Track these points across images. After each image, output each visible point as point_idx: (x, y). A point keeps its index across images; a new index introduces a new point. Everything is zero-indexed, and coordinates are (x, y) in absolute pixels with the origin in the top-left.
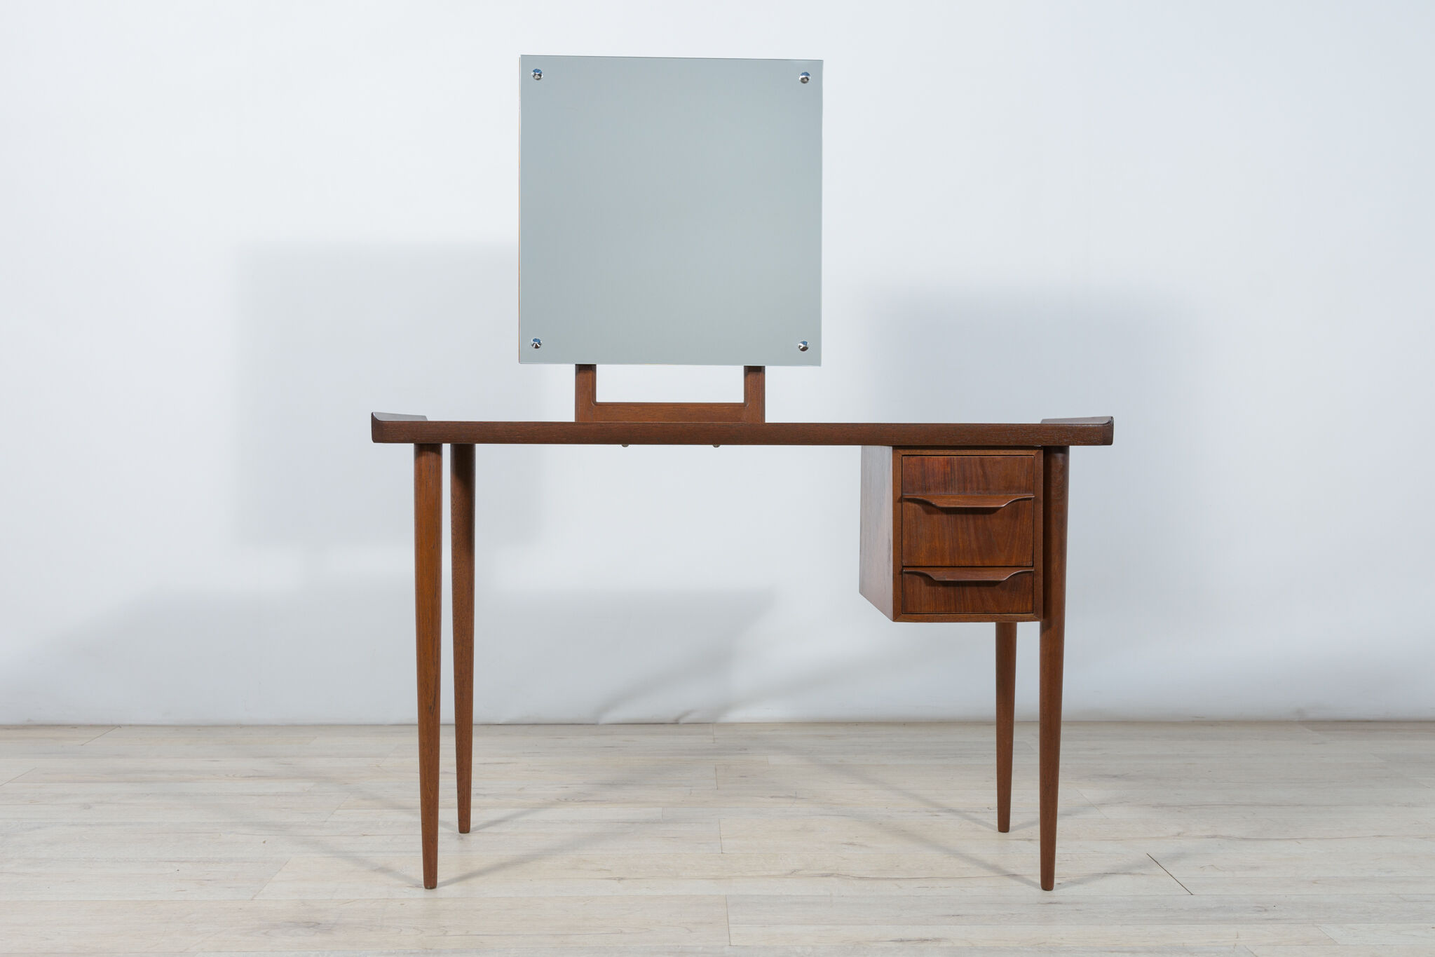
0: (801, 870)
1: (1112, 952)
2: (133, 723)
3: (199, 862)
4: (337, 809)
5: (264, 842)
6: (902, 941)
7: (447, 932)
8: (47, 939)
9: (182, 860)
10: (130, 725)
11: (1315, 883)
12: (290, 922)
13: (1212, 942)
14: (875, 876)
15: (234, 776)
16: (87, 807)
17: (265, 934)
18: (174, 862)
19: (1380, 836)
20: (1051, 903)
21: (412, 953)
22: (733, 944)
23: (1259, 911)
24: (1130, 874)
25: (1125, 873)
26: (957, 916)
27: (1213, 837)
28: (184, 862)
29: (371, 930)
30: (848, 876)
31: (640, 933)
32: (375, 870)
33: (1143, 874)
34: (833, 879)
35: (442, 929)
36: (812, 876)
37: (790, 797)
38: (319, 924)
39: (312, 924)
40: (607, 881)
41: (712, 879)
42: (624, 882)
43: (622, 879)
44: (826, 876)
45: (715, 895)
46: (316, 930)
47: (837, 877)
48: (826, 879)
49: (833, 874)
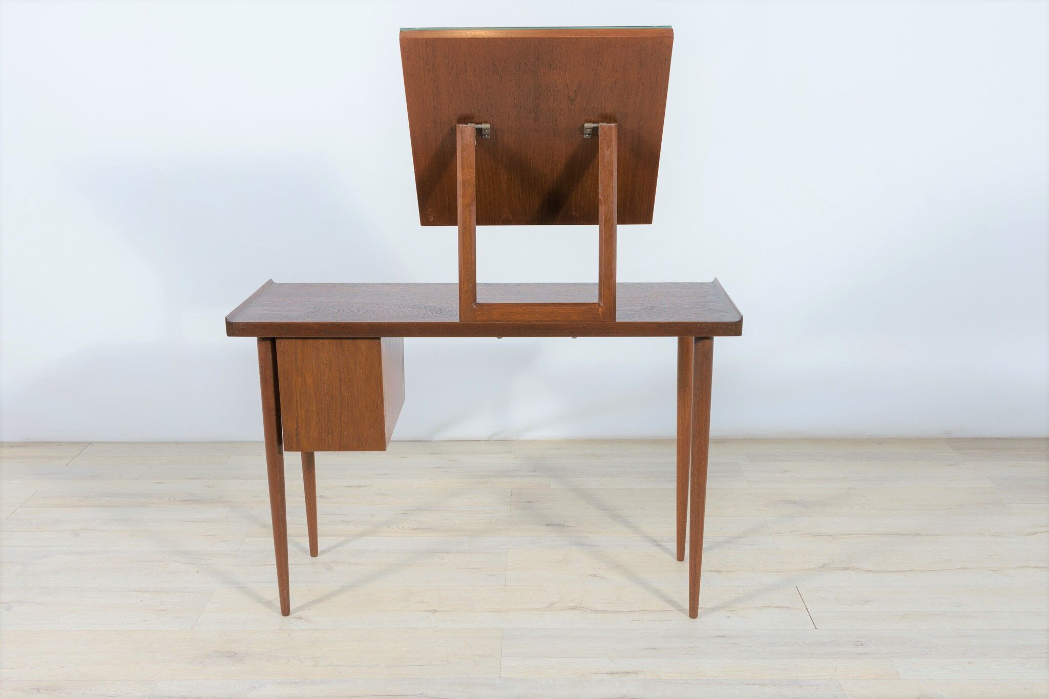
0: (555, 603)
1: (748, 684)
2: (100, 440)
3: (155, 591)
4: (246, 537)
5: (197, 572)
6: (612, 673)
7: (318, 662)
9: (144, 589)
10: (99, 442)
11: (904, 617)
12: (217, 651)
13: (817, 675)
14: (606, 609)
15: (174, 499)
16: (76, 533)
17: (201, 662)
18: (139, 591)
19: (964, 568)
20: (719, 637)
21: (295, 683)
22: (502, 676)
23: (857, 645)
24: (780, 607)
25: (776, 607)
26: (654, 649)
27: (847, 569)
28: (144, 592)
29: (269, 660)
30: (588, 608)
31: (443, 665)
32: (272, 601)
33: (788, 608)
34: (577, 612)
35: (315, 658)
36: (563, 608)
37: (560, 525)
38: (236, 653)
39: (231, 653)
40: (426, 613)
41: (495, 612)
42: (437, 614)
43: (435, 611)
44: (573, 608)
45: (496, 628)
46: (234, 659)
47: (580, 610)
48: (572, 611)
49: (577, 607)
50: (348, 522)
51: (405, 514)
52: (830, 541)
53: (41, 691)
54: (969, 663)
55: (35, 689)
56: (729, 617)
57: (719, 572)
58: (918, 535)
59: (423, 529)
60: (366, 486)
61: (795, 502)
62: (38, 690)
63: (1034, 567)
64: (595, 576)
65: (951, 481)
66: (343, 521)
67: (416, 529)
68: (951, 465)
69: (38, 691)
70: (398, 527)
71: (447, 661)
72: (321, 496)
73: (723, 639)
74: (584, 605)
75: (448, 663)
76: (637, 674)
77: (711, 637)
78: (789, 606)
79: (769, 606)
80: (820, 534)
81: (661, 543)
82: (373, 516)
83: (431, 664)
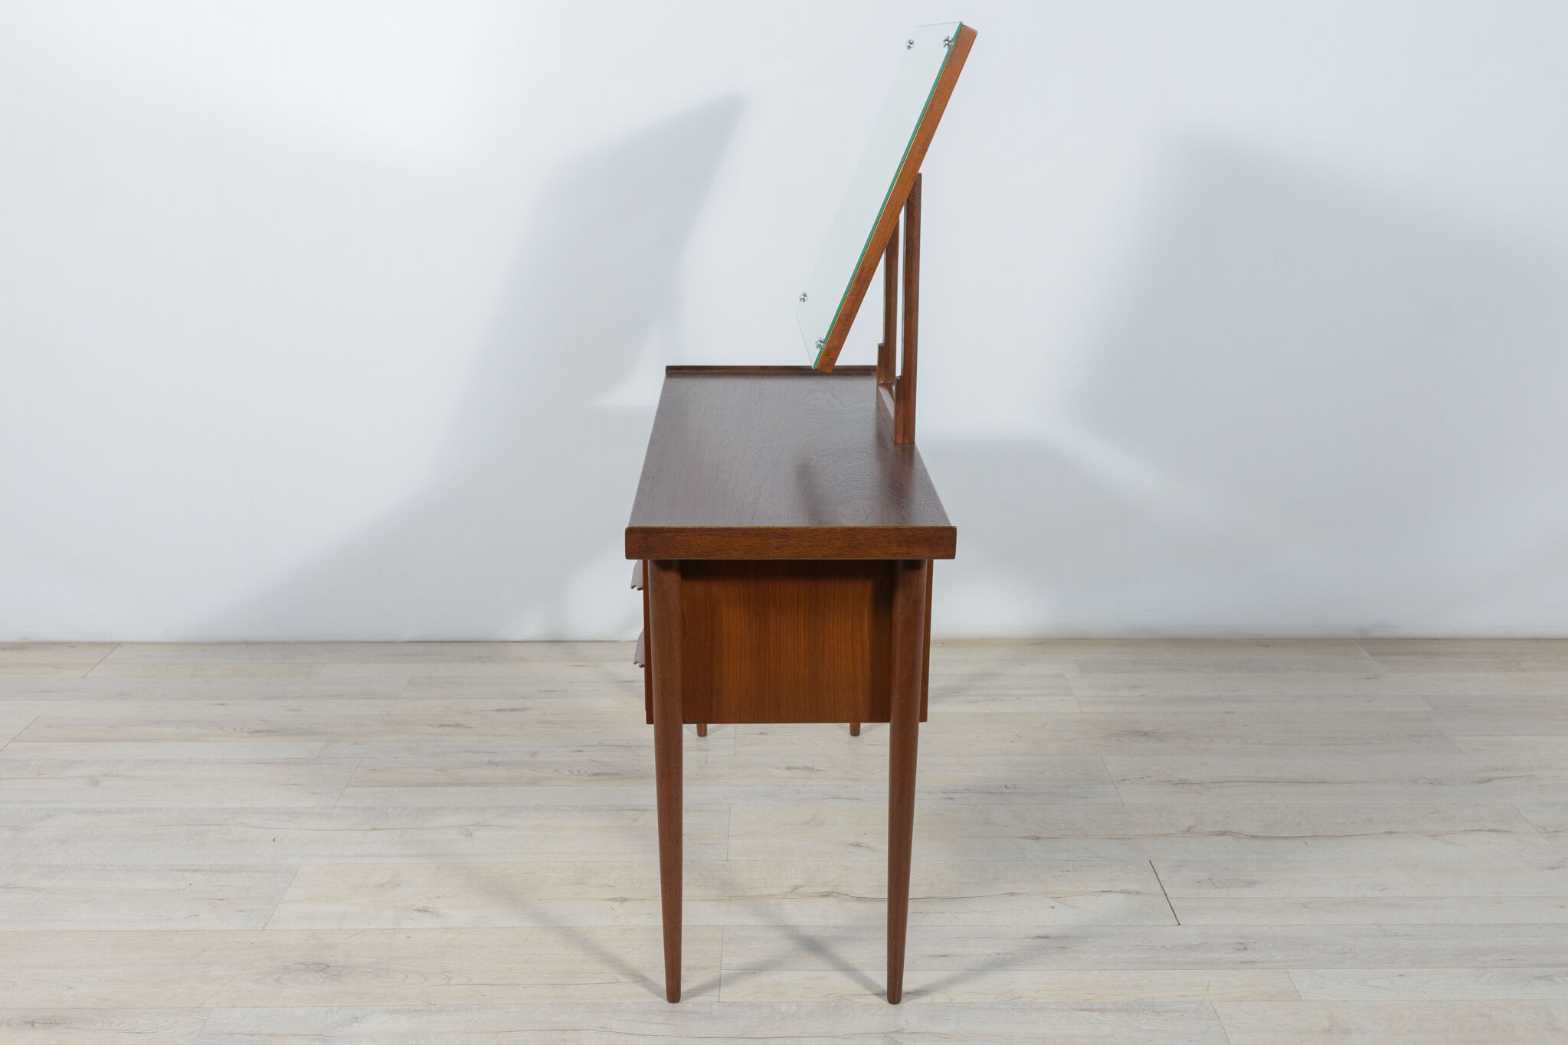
0: (799, 888)
1: (1082, 1010)
2: (133, 640)
3: (210, 871)
4: (346, 787)
5: (274, 840)
7: (450, 978)
8: (70, 988)
9: (194, 868)
10: (132, 643)
11: (1305, 908)
12: (301, 963)
13: (1182, 996)
14: (873, 896)
15: (241, 729)
16: (95, 782)
17: (277, 980)
18: (186, 870)
19: (1390, 833)
20: (1038, 937)
21: (416, 1011)
22: (721, 1000)
23: (1239, 950)
24: (1127, 893)
25: (1121, 892)
26: (944, 956)
27: (1223, 833)
28: (195, 871)
29: (378, 976)
30: (847, 895)
31: (635, 982)
32: (383, 885)
33: (1138, 893)
34: (832, 900)
35: (446, 974)
36: (812, 895)
37: (807, 768)
38: (329, 966)
39: (322, 966)
40: (610, 903)
41: (712, 900)
42: (627, 904)
43: (624, 900)
44: (826, 895)
45: (713, 926)
46: (325, 975)
47: (836, 897)
48: (825, 900)
49: (832, 892)
50: (497, 764)
51: (581, 753)
52: (1198, 792)
53: (36, 1025)
54: (1400, 975)
55: (28, 1023)
56: (1053, 907)
57: (1038, 838)
58: (1323, 782)
59: (607, 774)
60: (524, 709)
61: (1146, 734)
62: (33, 1023)
63: (1490, 830)
64: (858, 845)
65: (1369, 701)
66: (490, 763)
67: (597, 774)
68: (1369, 679)
69: (33, 1025)
70: (570, 771)
71: (641, 976)
72: (458, 725)
73: (1045, 940)
74: (842, 890)
75: (642, 980)
76: (920, 995)
77: (1027, 937)
78: (1139, 890)
79: (1111, 889)
80: (1183, 783)
81: (953, 796)
82: (534, 754)
83: (617, 982)
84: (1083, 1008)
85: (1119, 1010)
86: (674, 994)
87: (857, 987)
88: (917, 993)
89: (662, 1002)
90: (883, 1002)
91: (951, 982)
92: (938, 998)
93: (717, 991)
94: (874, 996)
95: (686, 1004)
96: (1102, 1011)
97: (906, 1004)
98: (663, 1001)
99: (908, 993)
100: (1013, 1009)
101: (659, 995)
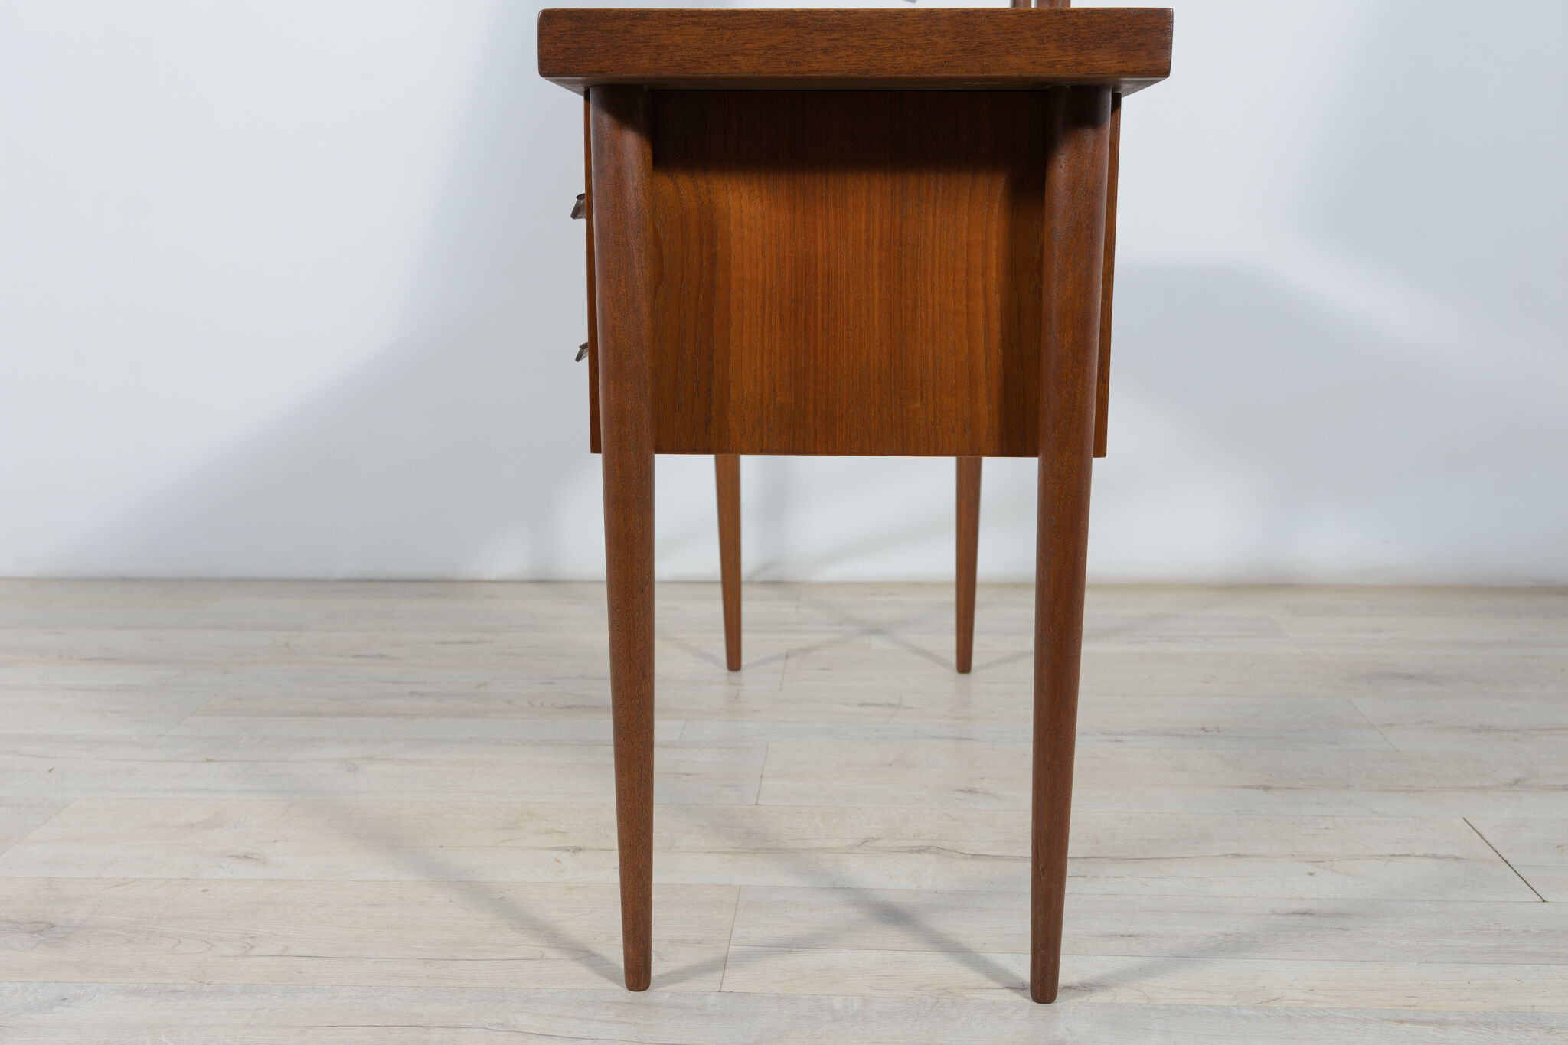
0: (875, 839)
1: (1402, 1022)
7: (252, 947)
12: (8, 921)
20: (1295, 913)
21: (174, 992)
22: (724, 988)
24: (1435, 857)
25: (1425, 856)
29: (130, 941)
30: (955, 851)
31: (573, 960)
32: (193, 825)
33: (1456, 858)
34: (927, 857)
35: (248, 940)
36: (895, 850)
37: (890, 705)
38: (53, 926)
39: (43, 925)
40: (555, 854)
41: (726, 853)
42: (581, 855)
43: (579, 849)
44: (920, 850)
45: (723, 885)
46: (42, 938)
47: (936, 853)
48: (916, 856)
49: (930, 847)
50: (422, 695)
51: (551, 683)
52: (1516, 740)
56: (1311, 874)
57: (1267, 788)
61: (1411, 677)
64: (971, 791)
66: (412, 693)
70: (530, 704)
71: (587, 951)
72: (381, 656)
73: (1308, 918)
74: (946, 845)
75: (587, 956)
76: (1091, 991)
77: (1274, 913)
78: (1457, 855)
79: (1408, 853)
80: (1487, 729)
81: (1120, 738)
82: (479, 686)
83: (543, 958)
84: (1403, 1017)
85: (1473, 1024)
86: (638, 976)
87: (973, 977)
88: (1085, 988)
89: (618, 990)
90: (1025, 1001)
91: (1144, 972)
92: (1124, 995)
93: (719, 975)
94: (1007, 991)
95: (657, 993)
96: (1440, 1023)
97: (1063, 1003)
98: (621, 988)
99: (1069, 988)
100: (1269, 1017)
101: (614, 979)
